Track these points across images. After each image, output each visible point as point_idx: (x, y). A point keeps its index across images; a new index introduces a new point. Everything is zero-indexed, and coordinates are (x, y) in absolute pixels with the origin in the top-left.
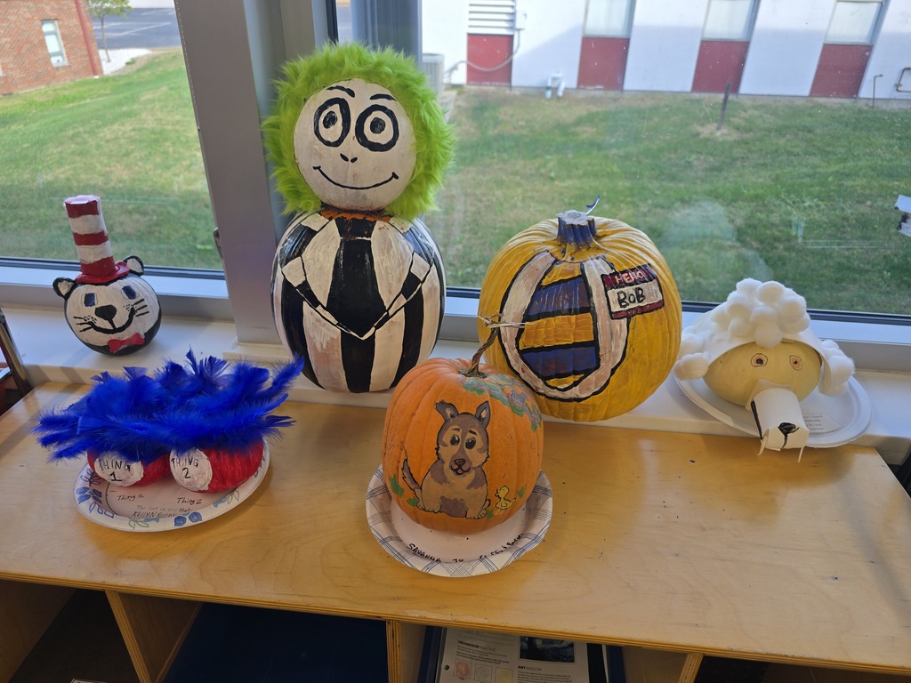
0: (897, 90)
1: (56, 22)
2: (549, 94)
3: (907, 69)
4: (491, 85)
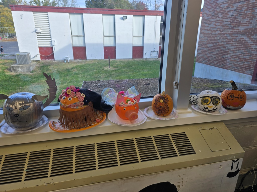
0: (151, 56)
2: (65, 61)
3: (152, 51)
4: (49, 60)
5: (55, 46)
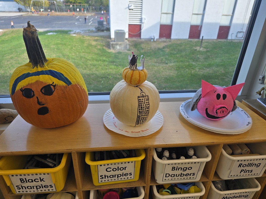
0: (237, 37)
2: (152, 40)
3: (239, 32)
4: (135, 38)
5: (144, 24)
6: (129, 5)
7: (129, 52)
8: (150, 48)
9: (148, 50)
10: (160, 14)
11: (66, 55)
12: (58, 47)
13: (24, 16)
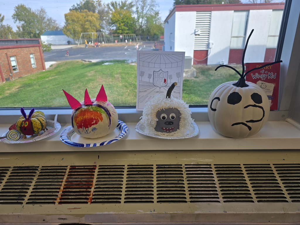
1: (34, 54)
4: (200, 65)
5: (211, 49)
6: (195, 30)
7: (197, 79)
8: (220, 74)
9: (218, 77)
10: (230, 38)
11: (132, 84)
12: (122, 76)
13: (73, 48)
